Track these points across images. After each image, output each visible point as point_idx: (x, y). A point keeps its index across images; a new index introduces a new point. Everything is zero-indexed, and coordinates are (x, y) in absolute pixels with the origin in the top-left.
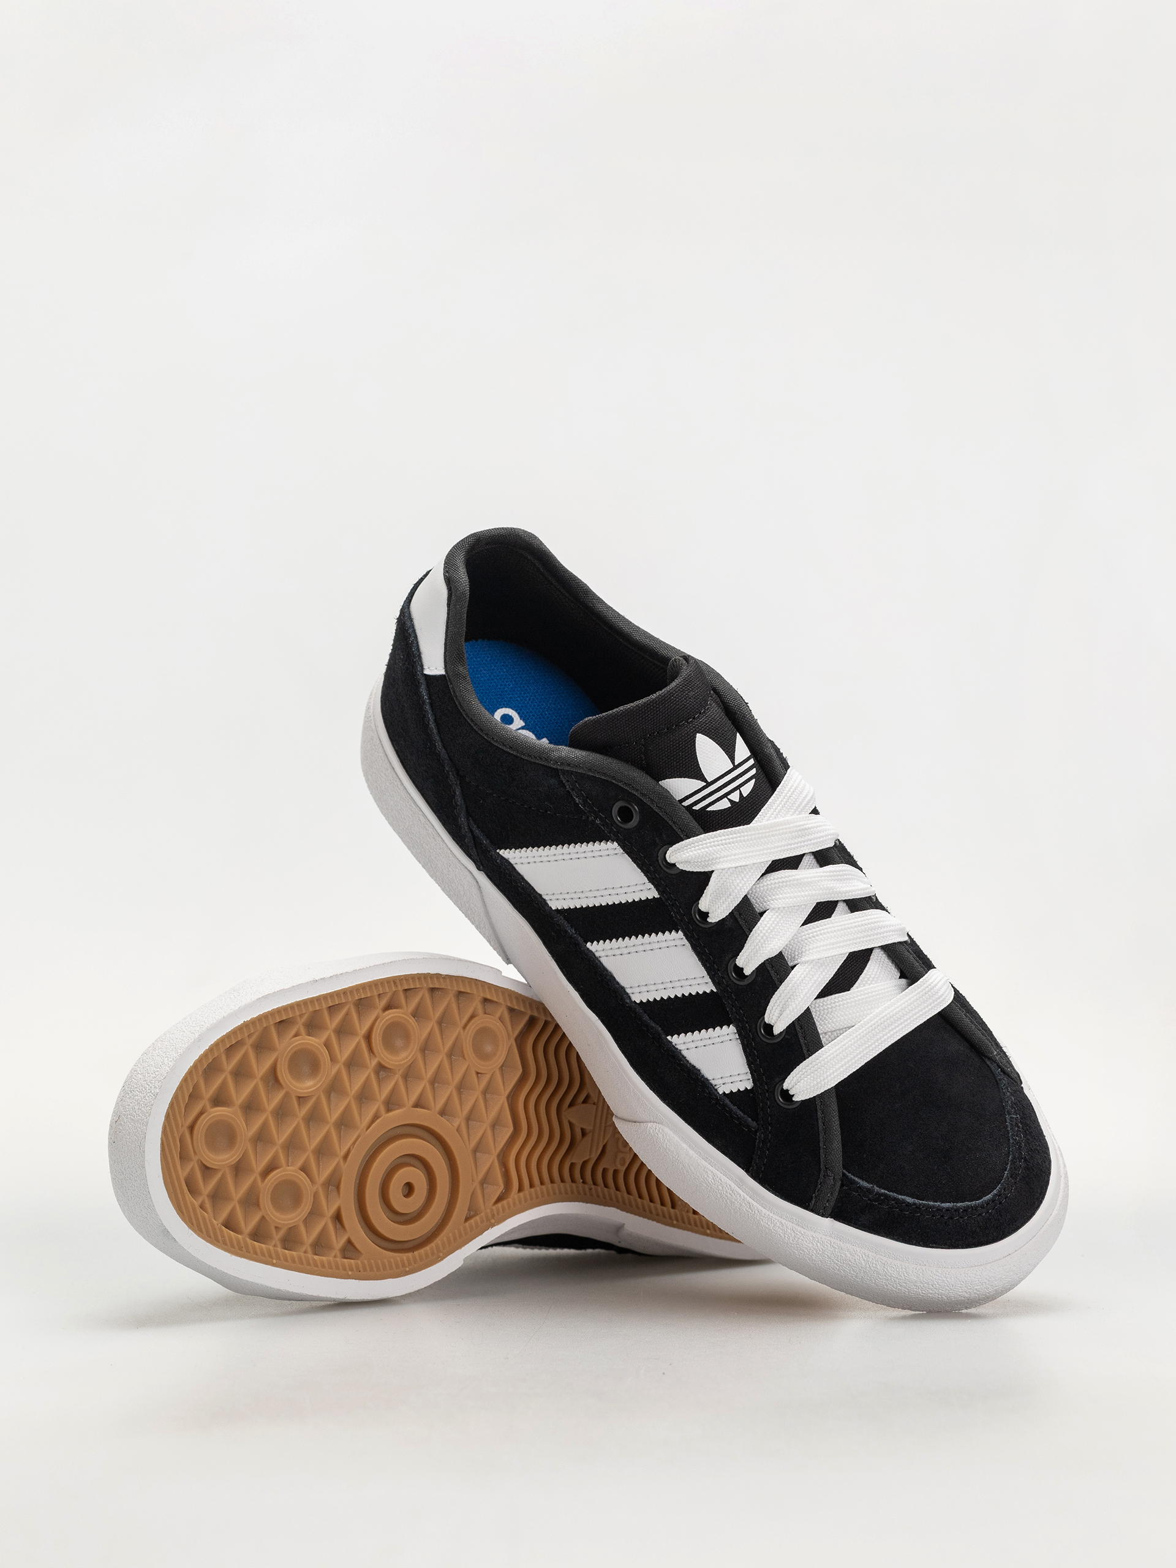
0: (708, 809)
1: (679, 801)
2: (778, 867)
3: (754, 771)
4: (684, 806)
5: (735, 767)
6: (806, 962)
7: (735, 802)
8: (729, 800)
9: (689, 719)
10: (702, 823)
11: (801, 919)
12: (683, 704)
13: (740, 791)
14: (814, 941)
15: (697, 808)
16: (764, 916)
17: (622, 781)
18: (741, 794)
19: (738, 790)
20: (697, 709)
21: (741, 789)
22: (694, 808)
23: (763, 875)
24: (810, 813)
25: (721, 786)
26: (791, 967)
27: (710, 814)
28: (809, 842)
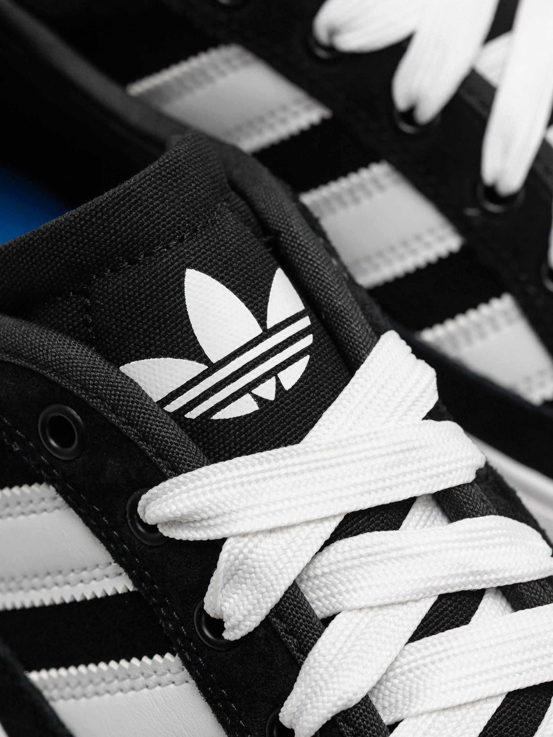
0: (215, 417)
1: (158, 402)
2: (358, 527)
3: (308, 341)
4: (168, 413)
5: (267, 334)
6: (418, 715)
7: (267, 400)
8: (255, 397)
9: (170, 241)
10: (204, 443)
11: (406, 629)
12: (157, 212)
13: (278, 379)
14: (434, 673)
15: (193, 414)
16: (332, 625)
17: (49, 367)
18: (279, 385)
19: (274, 378)
20: (188, 222)
21: (279, 375)
22: (188, 415)
23: (327, 543)
24: (424, 419)
25: (237, 371)
26: (389, 726)
27: (218, 426)
28: (422, 474)
